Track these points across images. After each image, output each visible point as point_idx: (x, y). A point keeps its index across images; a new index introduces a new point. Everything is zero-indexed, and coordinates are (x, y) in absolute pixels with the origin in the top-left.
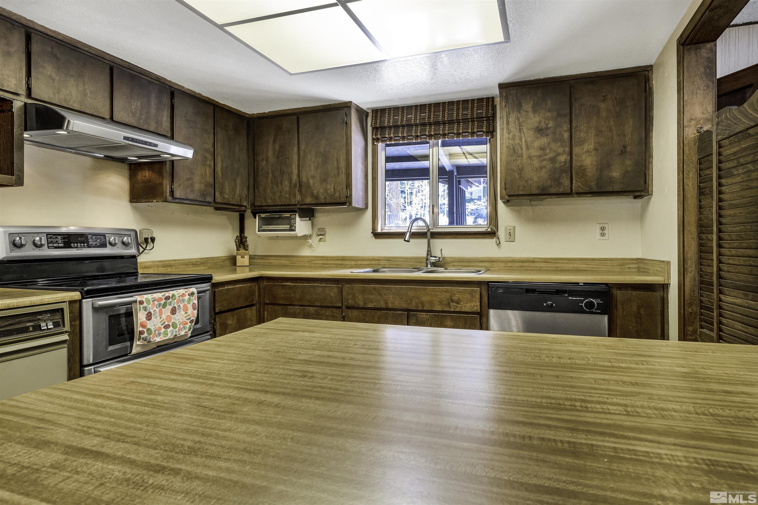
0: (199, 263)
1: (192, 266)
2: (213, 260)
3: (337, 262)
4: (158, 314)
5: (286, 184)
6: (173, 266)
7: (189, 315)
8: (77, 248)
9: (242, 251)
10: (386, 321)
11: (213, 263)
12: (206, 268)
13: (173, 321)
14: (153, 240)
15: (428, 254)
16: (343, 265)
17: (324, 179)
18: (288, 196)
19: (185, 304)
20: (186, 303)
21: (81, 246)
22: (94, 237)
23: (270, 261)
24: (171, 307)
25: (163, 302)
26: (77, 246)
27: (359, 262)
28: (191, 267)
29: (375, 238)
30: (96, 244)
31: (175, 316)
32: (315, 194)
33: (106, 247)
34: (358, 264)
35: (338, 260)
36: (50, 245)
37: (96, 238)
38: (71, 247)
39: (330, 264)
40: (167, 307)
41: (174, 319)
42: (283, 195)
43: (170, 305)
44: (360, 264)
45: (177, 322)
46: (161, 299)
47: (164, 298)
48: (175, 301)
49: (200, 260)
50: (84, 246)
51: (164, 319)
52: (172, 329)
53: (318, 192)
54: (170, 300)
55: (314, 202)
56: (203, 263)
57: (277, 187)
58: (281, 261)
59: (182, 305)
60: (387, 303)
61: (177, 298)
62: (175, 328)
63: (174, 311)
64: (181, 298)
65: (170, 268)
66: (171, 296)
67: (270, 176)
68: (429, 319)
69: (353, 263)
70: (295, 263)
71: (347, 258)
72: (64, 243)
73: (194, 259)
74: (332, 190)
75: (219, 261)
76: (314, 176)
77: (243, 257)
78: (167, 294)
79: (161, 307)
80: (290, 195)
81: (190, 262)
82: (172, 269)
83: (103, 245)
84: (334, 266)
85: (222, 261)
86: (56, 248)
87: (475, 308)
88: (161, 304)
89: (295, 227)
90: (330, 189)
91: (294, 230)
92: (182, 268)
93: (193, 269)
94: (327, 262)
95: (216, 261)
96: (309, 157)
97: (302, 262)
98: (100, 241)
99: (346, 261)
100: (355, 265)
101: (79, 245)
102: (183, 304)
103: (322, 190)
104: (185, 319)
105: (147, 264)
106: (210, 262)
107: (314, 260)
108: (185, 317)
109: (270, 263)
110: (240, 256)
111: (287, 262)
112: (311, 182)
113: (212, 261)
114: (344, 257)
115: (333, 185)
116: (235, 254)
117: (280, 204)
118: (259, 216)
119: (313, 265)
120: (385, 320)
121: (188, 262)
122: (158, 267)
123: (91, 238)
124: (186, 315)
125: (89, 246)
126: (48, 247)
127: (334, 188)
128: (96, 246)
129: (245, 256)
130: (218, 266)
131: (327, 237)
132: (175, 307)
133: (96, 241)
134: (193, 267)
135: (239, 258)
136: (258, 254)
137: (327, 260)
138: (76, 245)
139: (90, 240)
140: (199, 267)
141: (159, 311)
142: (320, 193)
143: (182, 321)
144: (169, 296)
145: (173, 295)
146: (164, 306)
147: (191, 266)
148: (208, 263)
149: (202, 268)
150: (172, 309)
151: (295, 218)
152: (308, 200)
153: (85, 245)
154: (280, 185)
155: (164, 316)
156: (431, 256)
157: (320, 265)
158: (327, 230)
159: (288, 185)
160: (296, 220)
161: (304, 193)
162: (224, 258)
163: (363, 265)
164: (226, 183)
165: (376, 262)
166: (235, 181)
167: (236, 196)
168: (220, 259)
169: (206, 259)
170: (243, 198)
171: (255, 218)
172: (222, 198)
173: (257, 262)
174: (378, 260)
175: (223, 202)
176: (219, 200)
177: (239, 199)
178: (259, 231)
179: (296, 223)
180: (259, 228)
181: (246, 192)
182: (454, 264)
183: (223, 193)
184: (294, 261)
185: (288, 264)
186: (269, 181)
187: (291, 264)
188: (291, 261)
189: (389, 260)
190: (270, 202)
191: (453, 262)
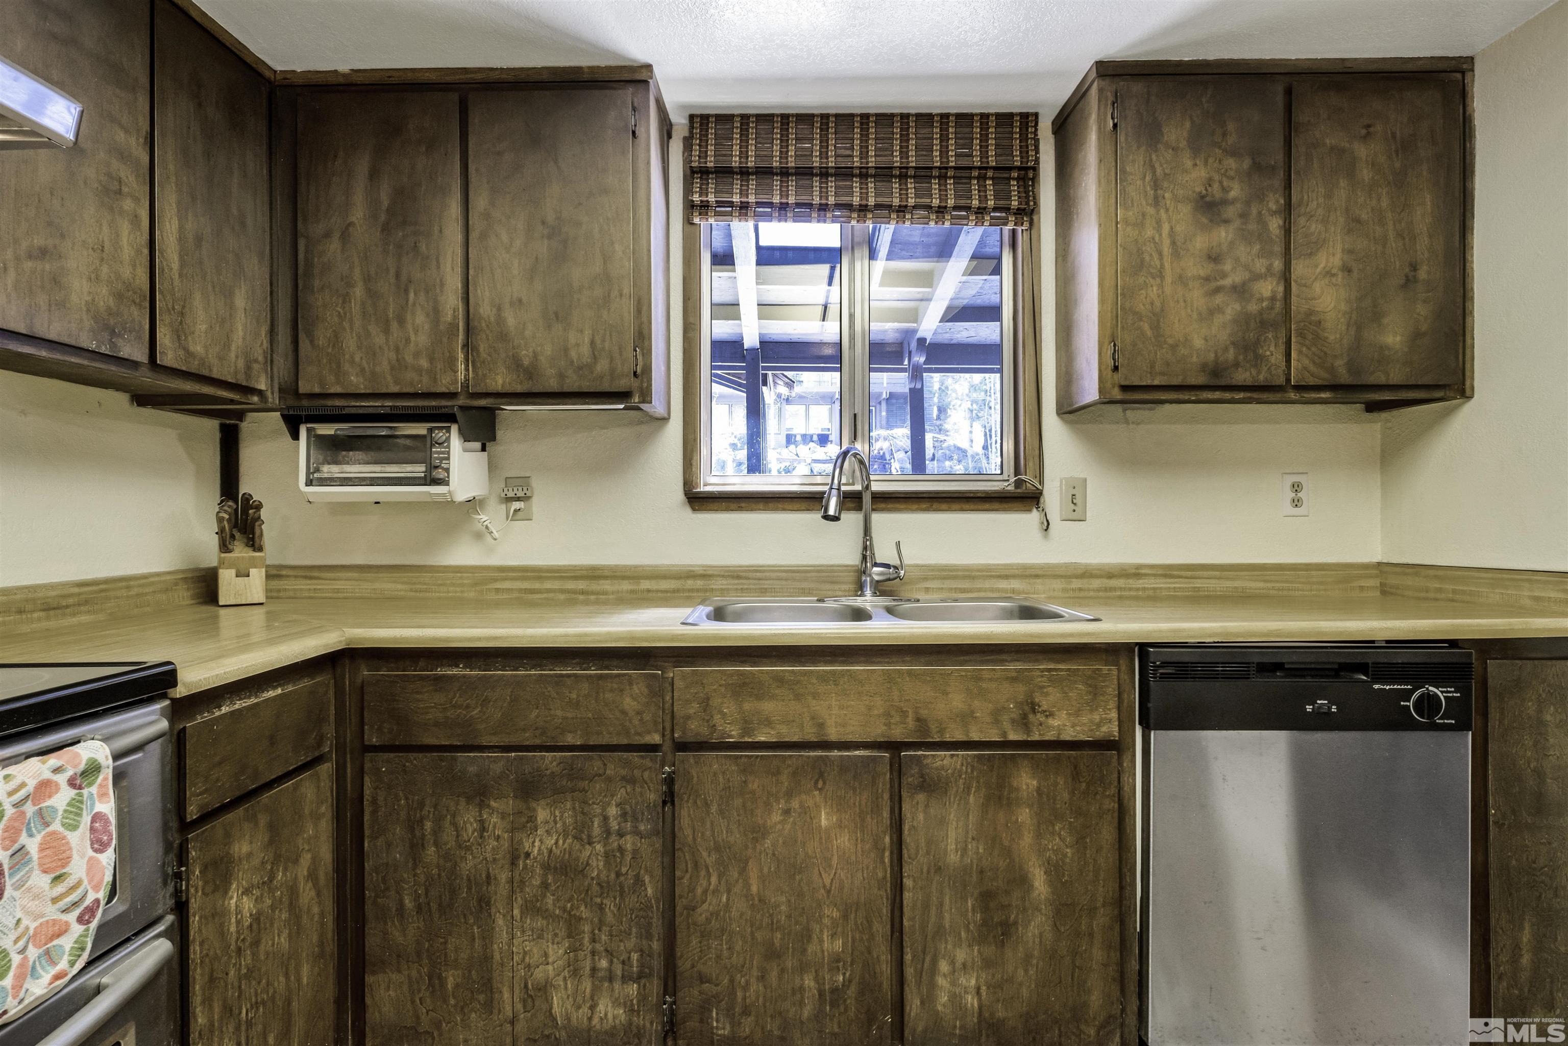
0: (71, 601)
1: (45, 613)
3: (571, 585)
5: (418, 321)
9: (240, 551)
10: (820, 785)
11: (128, 597)
12: (101, 617)
15: (864, 558)
16: (593, 593)
17: (556, 314)
18: (424, 363)
23: (339, 585)
27: (645, 585)
28: (36, 617)
29: (694, 510)
32: (526, 362)
34: (642, 591)
35: (576, 578)
39: (549, 591)
42: (409, 359)
44: (649, 591)
49: (73, 588)
53: (535, 354)
56: (84, 600)
57: (387, 331)
58: (377, 585)
60: (821, 726)
67: (359, 291)
68: (960, 771)
69: (626, 586)
70: (426, 591)
71: (606, 573)
73: (50, 584)
74: (586, 350)
75: (151, 589)
76: (520, 301)
77: (242, 574)
80: (432, 360)
84: (562, 597)
85: (158, 590)
87: (1104, 729)
89: (447, 470)
90: (578, 345)
91: (443, 482)
93: (42, 622)
94: (537, 585)
95: (141, 590)
96: (505, 237)
97: (453, 585)
99: (602, 582)
100: (632, 592)
103: (548, 350)
106: (119, 593)
107: (495, 580)
109: (338, 591)
110: (233, 572)
111: (399, 586)
112: (511, 320)
113: (124, 593)
114: (594, 568)
115: (588, 333)
116: (215, 564)
117: (395, 389)
118: (309, 430)
119: (492, 596)
120: (816, 782)
121: (26, 600)
127: (592, 342)
129: (253, 571)
130: (148, 609)
131: (537, 505)
135: (226, 577)
136: (293, 560)
137: (539, 578)
142: (542, 359)
151: (448, 439)
152: (500, 382)
154: (394, 325)
156: (876, 565)
157: (515, 595)
158: (534, 483)
159: (427, 326)
160: (448, 447)
161: (484, 355)
162: (168, 577)
163: (657, 591)
164: (197, 301)
165: (699, 583)
166: (228, 294)
167: (233, 355)
168: (152, 583)
169: (102, 587)
170: (256, 361)
171: (295, 436)
172: (181, 353)
173: (285, 590)
174: (704, 576)
175: (184, 368)
176: (170, 356)
177: (241, 364)
178: (309, 483)
179: (448, 459)
180: (308, 473)
181: (266, 344)
182: (930, 584)
183: (185, 335)
184: (425, 584)
185: (402, 593)
186: (355, 308)
187: (413, 594)
188: (415, 584)
189: (739, 577)
190: (356, 382)
191: (925, 579)
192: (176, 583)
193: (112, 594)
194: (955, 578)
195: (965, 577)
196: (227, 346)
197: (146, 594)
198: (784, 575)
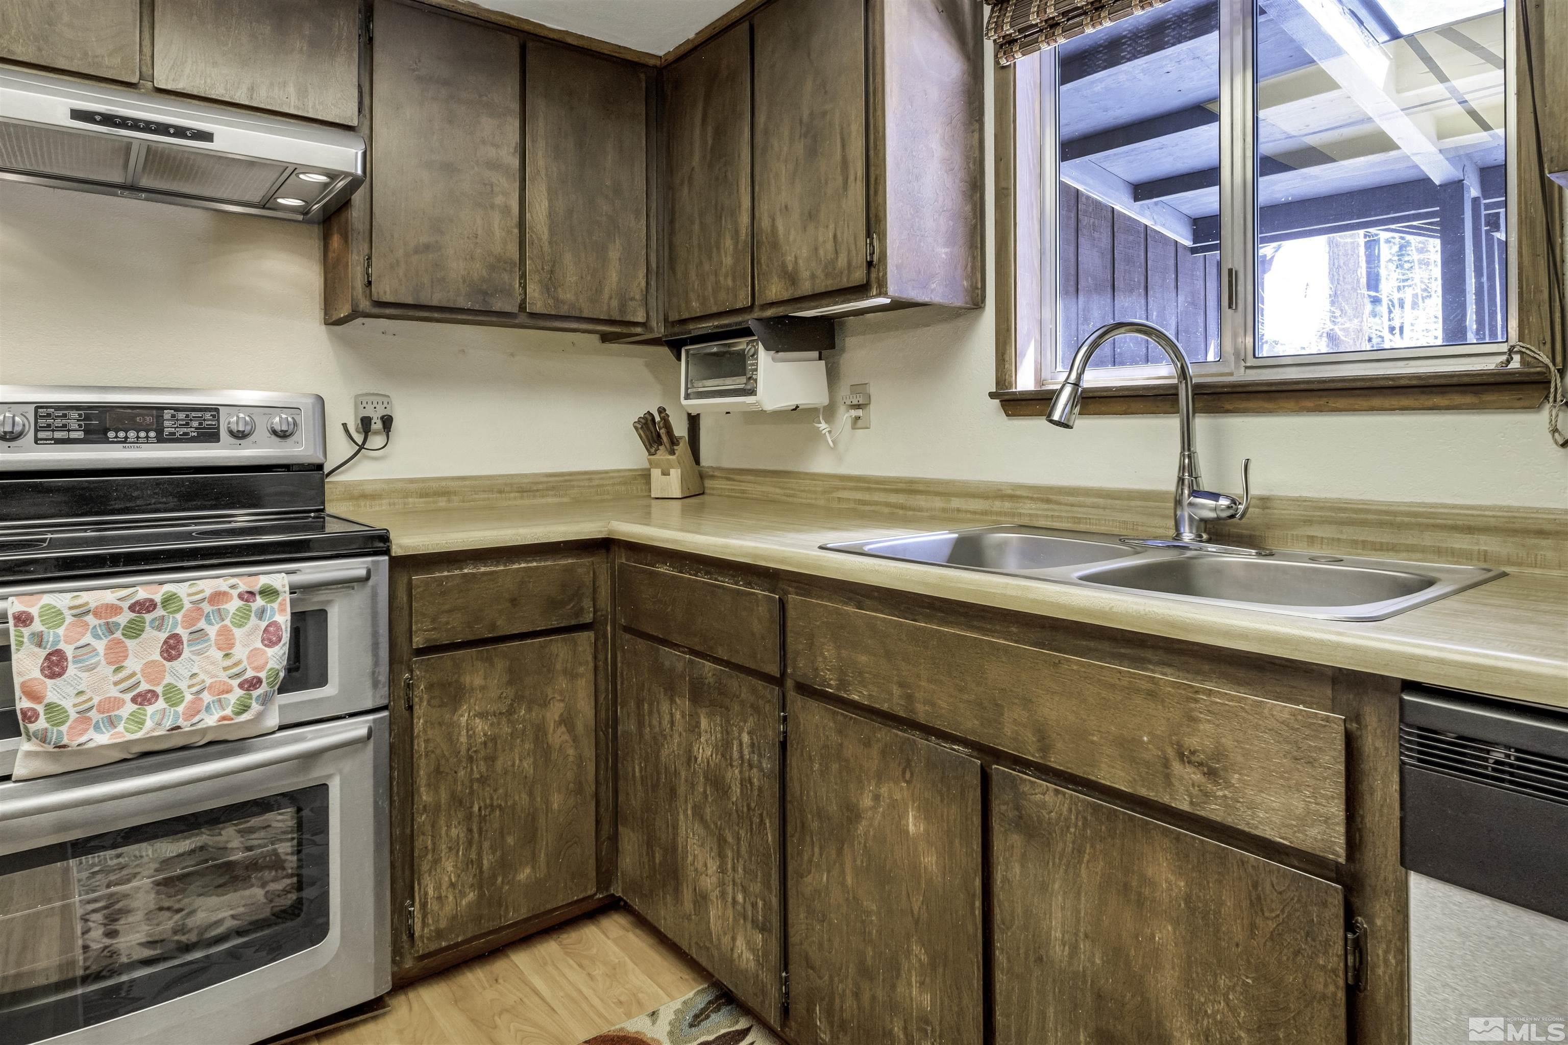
0: (541, 487)
1: (517, 494)
2: (590, 479)
3: (893, 498)
4: (101, 657)
5: (727, 244)
6: (455, 493)
7: (236, 665)
8: (125, 442)
9: (662, 455)
11: (590, 487)
12: (565, 500)
13: (168, 679)
14: (387, 422)
15: (1180, 482)
16: (911, 509)
17: (811, 212)
18: (730, 282)
19: (226, 626)
20: (227, 622)
21: (138, 437)
22: (181, 415)
24: (163, 636)
25: (125, 618)
26: (126, 438)
27: (956, 503)
28: (515, 498)
29: (1006, 414)
30: (186, 434)
31: (175, 663)
32: (790, 268)
33: (217, 440)
34: (953, 510)
35: (897, 491)
36: (43, 435)
37: (187, 416)
38: (107, 441)
39: (876, 503)
40: (144, 635)
41: (174, 674)
42: (722, 280)
43: (159, 628)
44: (958, 510)
45: (183, 685)
46: (114, 609)
47: (126, 605)
48: (179, 616)
49: (545, 479)
50: (147, 437)
51: (133, 675)
52: (164, 705)
53: (796, 259)
54: (159, 612)
55: (785, 296)
56: (553, 488)
59: (212, 631)
61: (187, 605)
62: (172, 706)
63: (173, 648)
64: (207, 607)
65: (445, 499)
66: (158, 598)
67: (697, 227)
69: (938, 503)
71: (921, 487)
72: (87, 431)
73: (526, 476)
74: (829, 246)
75: (611, 482)
76: (786, 207)
77: (665, 473)
78: (142, 594)
79: (118, 635)
80: (734, 279)
81: (511, 485)
82: (449, 501)
83: (210, 435)
84: (886, 510)
85: (620, 484)
86: (59, 442)
88: (117, 625)
89: (756, 381)
90: (824, 242)
91: (752, 392)
92: (484, 500)
93: (519, 502)
94: (867, 497)
95: (601, 482)
96: (776, 144)
98: (200, 424)
99: (918, 497)
100: (944, 510)
101: (132, 434)
102: (217, 627)
103: (805, 252)
104: (223, 676)
105: (369, 489)
106: (582, 484)
107: (837, 489)
108: (225, 669)
109: (743, 492)
110: (660, 470)
111: (778, 491)
114: (911, 481)
115: (831, 227)
116: (647, 465)
117: (717, 310)
118: (687, 352)
119: (835, 505)
121: (506, 484)
122: (406, 497)
123: (173, 416)
124: (228, 662)
125: (160, 439)
126: (38, 440)
128: (185, 439)
129: (672, 471)
130: (606, 497)
131: (873, 413)
132: (176, 637)
133: (187, 424)
134: (522, 498)
135: (656, 473)
136: (726, 464)
137: (869, 489)
138: (122, 434)
139: (166, 423)
140: (543, 497)
141: (108, 648)
142: (800, 262)
143: (208, 682)
144: (152, 600)
145: (169, 600)
146: (134, 630)
147: (512, 495)
148: (573, 487)
149: (550, 500)
150: (165, 642)
151: (756, 352)
152: (775, 291)
153: (152, 434)
154: (714, 251)
155: (133, 664)
156: (1195, 493)
157: (852, 505)
160: (757, 359)
162: (627, 474)
163: (967, 511)
164: (568, 258)
165: (1007, 505)
166: (601, 250)
167: (606, 296)
168: (613, 478)
169: (566, 478)
170: (632, 299)
171: (679, 358)
172: (551, 302)
173: (717, 489)
174: (1012, 497)
175: (553, 313)
176: (538, 306)
177: (615, 303)
178: (687, 397)
179: (756, 370)
180: (687, 388)
181: (643, 284)
182: (1316, 531)
183: (555, 288)
184: (793, 489)
185: (778, 497)
186: (695, 242)
187: (785, 498)
188: (786, 489)
189: (1048, 501)
190: (696, 307)
191: (1309, 522)
192: (635, 478)
193: (575, 483)
194: (1364, 523)
195: (1381, 524)
196: (599, 291)
197: (606, 485)
198: (1101, 501)
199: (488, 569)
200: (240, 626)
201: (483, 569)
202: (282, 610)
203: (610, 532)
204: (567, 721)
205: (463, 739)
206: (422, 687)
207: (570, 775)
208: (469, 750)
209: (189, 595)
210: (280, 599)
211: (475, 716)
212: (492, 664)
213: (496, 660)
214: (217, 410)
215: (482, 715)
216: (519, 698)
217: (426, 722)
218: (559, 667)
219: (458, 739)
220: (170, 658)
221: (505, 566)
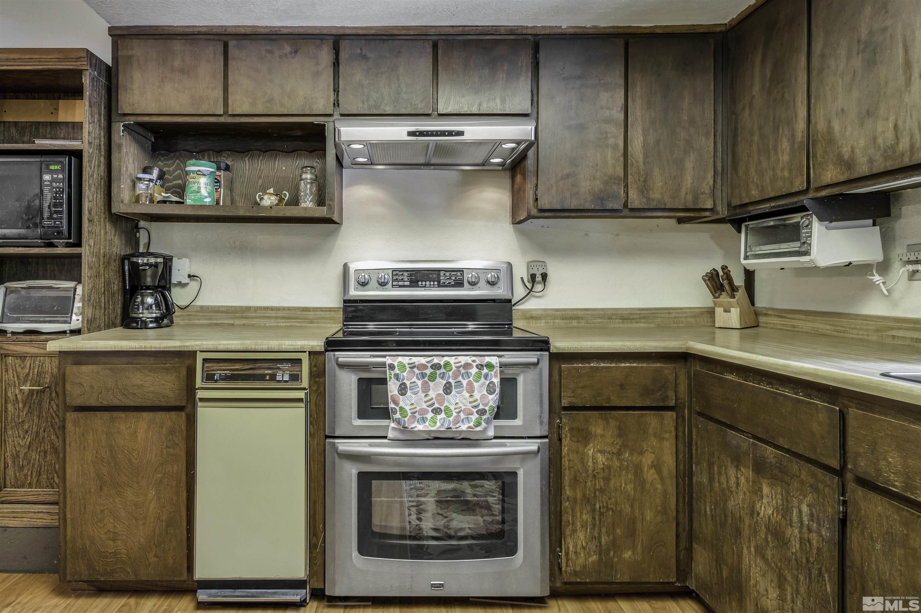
0: (635, 316)
1: (620, 321)
2: (669, 313)
4: (419, 389)
5: (784, 146)
6: (582, 318)
7: (475, 401)
8: (425, 287)
9: (724, 298)
11: (669, 317)
12: (652, 325)
13: (446, 403)
14: (546, 277)
17: (868, 111)
18: (786, 174)
19: (470, 381)
20: (471, 379)
21: (430, 285)
22: (448, 274)
23: (795, 323)
24: (444, 382)
25: (429, 371)
26: (426, 285)
28: (619, 323)
30: (449, 283)
31: (449, 396)
32: (846, 157)
33: (463, 286)
36: (395, 283)
37: (451, 274)
38: (418, 286)
40: (436, 381)
41: (449, 401)
42: (779, 173)
43: (442, 378)
45: (452, 407)
46: (424, 367)
47: (429, 365)
48: (451, 373)
49: (638, 312)
50: (434, 285)
51: (431, 399)
52: (445, 416)
53: (852, 148)
54: (443, 370)
55: (842, 178)
56: (644, 318)
57: (769, 158)
58: (815, 325)
59: (465, 382)
61: (454, 368)
62: (448, 417)
63: (448, 389)
64: (462, 371)
65: (576, 321)
66: (442, 363)
67: (756, 137)
70: (844, 332)
72: (411, 282)
73: (626, 309)
74: (890, 135)
75: (684, 315)
76: (843, 110)
77: (727, 311)
78: (436, 360)
79: (426, 379)
80: (790, 170)
81: (616, 314)
82: (579, 323)
83: (460, 284)
85: (691, 317)
86: (400, 286)
88: (426, 374)
89: (810, 245)
90: (884, 131)
91: (807, 253)
92: (599, 323)
93: (621, 325)
95: (677, 315)
97: (861, 329)
98: (456, 278)
101: (428, 283)
102: (467, 381)
103: (862, 143)
104: (469, 406)
105: (534, 314)
106: (663, 316)
108: (470, 402)
109: (794, 326)
110: (722, 309)
111: (828, 327)
112: (836, 126)
113: (667, 315)
115: (892, 119)
116: (712, 305)
117: (772, 195)
118: (746, 226)
121: (613, 314)
122: (555, 319)
123: (444, 274)
124: (471, 400)
125: (439, 286)
126: (393, 285)
127: (896, 126)
128: (449, 286)
129: (732, 310)
130: (682, 325)
132: (449, 383)
133: (450, 278)
134: (623, 323)
135: (719, 311)
138: (424, 283)
139: (442, 278)
140: (637, 323)
141: (422, 385)
142: (857, 151)
143: (463, 408)
144: (440, 364)
145: (447, 364)
146: (432, 378)
147: (617, 321)
148: (657, 317)
149: (642, 325)
150: (445, 385)
151: (810, 223)
152: (829, 176)
153: (436, 283)
154: (772, 153)
155: (432, 394)
157: (908, 342)
159: (788, 148)
160: (811, 228)
161: (819, 159)
162: (697, 310)
166: (680, 163)
167: (683, 193)
168: (686, 312)
169: (652, 311)
170: (704, 193)
171: (739, 231)
172: (644, 200)
175: (646, 207)
176: (637, 203)
177: (690, 197)
178: (746, 258)
179: (810, 236)
180: (746, 252)
181: (712, 182)
183: (647, 191)
184: (843, 327)
185: (829, 332)
186: (755, 147)
187: (836, 333)
188: (837, 326)
190: (755, 195)
192: (702, 313)
193: (659, 315)
196: (678, 190)
197: (681, 317)
199: (605, 365)
200: (477, 382)
201: (602, 365)
202: (496, 376)
203: (688, 348)
204: (657, 466)
205: (590, 464)
206: (567, 429)
207: (658, 501)
208: (593, 471)
209: (455, 363)
210: (495, 370)
211: (597, 451)
212: (608, 423)
213: (610, 420)
214: (463, 271)
215: (601, 452)
216: (624, 446)
217: (569, 449)
218: (651, 431)
219: (587, 463)
220: (447, 394)
221: (616, 364)
